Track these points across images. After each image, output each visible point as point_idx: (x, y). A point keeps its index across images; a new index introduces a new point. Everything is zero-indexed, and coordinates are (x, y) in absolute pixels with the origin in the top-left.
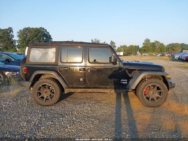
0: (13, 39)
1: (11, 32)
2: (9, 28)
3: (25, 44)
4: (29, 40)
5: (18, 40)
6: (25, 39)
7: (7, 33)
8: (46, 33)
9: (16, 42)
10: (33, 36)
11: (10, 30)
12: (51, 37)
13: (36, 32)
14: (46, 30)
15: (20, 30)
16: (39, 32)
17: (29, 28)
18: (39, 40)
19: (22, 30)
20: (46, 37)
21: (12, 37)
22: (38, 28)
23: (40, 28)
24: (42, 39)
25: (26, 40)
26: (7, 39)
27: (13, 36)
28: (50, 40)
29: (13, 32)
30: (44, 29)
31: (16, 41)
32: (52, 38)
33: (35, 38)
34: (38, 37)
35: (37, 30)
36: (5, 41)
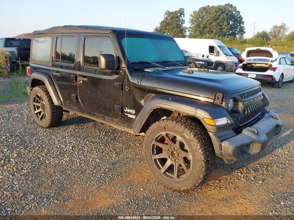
0: (184, 25)
1: (182, 16)
2: (180, 9)
3: (198, 33)
4: (205, 27)
5: (190, 28)
6: (198, 26)
7: (177, 17)
8: (234, 13)
9: (187, 30)
10: (213, 20)
11: (181, 12)
12: (243, 20)
13: (218, 13)
14: (235, 7)
15: (195, 12)
16: (223, 12)
17: (208, 6)
18: (221, 26)
19: (198, 11)
20: (234, 21)
21: (182, 23)
22: (221, 6)
23: (226, 5)
24: (226, 23)
25: (200, 27)
26: (175, 26)
27: (184, 21)
28: (240, 25)
29: (184, 15)
30: (232, 6)
31: (187, 28)
32: (243, 22)
33: (215, 24)
34: (219, 21)
35: (220, 9)
36: (173, 28)
